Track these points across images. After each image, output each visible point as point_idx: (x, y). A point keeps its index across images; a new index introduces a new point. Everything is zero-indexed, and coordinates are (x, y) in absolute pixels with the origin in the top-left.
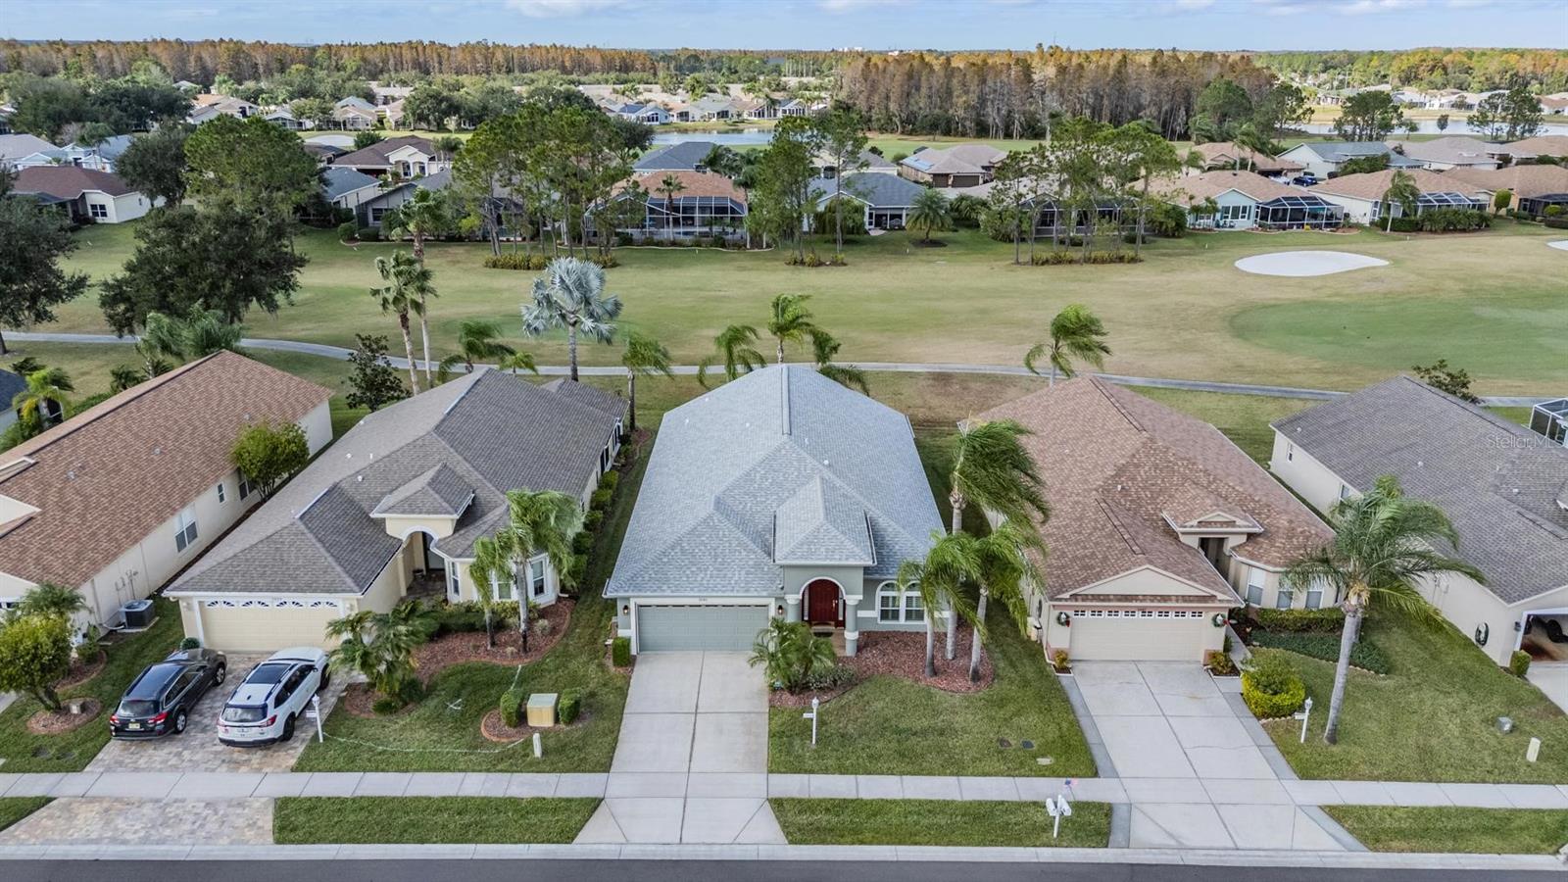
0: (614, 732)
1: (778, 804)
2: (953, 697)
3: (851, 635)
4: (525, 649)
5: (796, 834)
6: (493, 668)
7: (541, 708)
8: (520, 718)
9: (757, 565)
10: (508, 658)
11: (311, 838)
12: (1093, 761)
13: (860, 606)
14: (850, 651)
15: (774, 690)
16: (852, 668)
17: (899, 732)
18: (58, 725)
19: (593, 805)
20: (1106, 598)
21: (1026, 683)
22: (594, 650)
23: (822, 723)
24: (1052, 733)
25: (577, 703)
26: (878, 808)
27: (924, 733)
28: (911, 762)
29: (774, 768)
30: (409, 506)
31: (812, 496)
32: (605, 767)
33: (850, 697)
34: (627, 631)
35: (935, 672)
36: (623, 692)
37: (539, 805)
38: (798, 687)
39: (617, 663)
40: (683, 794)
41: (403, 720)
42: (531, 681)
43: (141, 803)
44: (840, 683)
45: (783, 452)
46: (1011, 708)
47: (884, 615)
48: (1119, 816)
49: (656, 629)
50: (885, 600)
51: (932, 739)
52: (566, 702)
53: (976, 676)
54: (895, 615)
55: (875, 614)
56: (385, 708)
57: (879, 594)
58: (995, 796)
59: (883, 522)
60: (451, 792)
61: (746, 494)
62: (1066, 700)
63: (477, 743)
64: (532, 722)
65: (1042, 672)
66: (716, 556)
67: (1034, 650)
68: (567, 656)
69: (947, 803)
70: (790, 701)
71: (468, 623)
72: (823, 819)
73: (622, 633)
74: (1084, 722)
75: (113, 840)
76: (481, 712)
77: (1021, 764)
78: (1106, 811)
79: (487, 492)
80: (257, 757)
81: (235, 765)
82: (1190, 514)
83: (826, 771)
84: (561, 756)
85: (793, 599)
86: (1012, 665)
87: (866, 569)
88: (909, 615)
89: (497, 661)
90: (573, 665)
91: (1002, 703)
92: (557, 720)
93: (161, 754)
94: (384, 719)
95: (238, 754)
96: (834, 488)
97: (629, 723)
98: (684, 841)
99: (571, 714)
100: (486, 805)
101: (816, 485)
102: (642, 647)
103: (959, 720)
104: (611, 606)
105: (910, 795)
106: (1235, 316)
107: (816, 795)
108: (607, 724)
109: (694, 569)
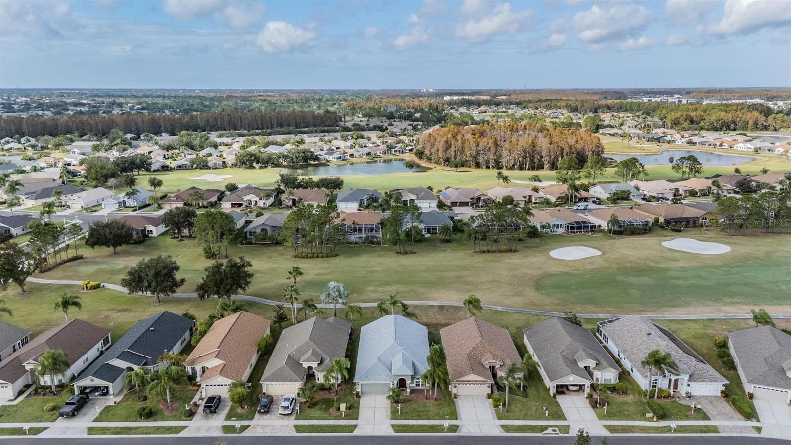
0: (358, 412)
1: (392, 426)
2: (430, 404)
3: (408, 390)
4: (336, 394)
5: (396, 431)
6: (330, 398)
7: (343, 407)
8: (338, 409)
10: (333, 396)
11: (303, 432)
12: (457, 417)
13: (410, 383)
14: (408, 394)
15: (392, 403)
16: (409, 398)
17: (417, 411)
18: (243, 411)
19: (356, 426)
20: (464, 381)
21: (446, 401)
22: (352, 394)
23: (401, 410)
24: (450, 411)
25: (350, 406)
26: (413, 426)
27: (423, 411)
28: (419, 417)
29: (392, 419)
30: (308, 360)
31: (400, 357)
32: (357, 419)
33: (408, 404)
34: (359, 390)
35: (427, 399)
36: (359, 404)
37: (345, 426)
38: (396, 402)
39: (357, 397)
40: (373, 424)
41: (313, 410)
42: (339, 401)
43: (268, 426)
44: (407, 401)
45: (393, 345)
46: (442, 406)
47: (417, 385)
48: (460, 427)
49: (365, 389)
50: (416, 382)
51: (424, 413)
52: (348, 405)
53: (436, 399)
54: (419, 385)
55: (414, 385)
56: (309, 407)
57: (415, 380)
58: (436, 424)
59: (417, 363)
60: (327, 424)
61: (385, 356)
62: (455, 404)
63: (330, 414)
64: (341, 410)
65: (450, 398)
66: (378, 372)
67: (450, 393)
68: (345, 395)
69: (426, 425)
70: (395, 405)
71: (322, 388)
72: (401, 428)
73: (357, 390)
74: (457, 409)
75: (266, 433)
76: (329, 408)
77: (443, 418)
78: (458, 426)
79: (324, 356)
80: (287, 417)
81: (283, 419)
82: (487, 360)
83: (402, 419)
84: (348, 417)
85: (396, 382)
86: (444, 397)
87: (412, 375)
88: (422, 385)
89: (330, 397)
90: (347, 397)
91: (441, 405)
92: (346, 409)
93: (267, 417)
94: (310, 410)
95: (282, 416)
96: (405, 355)
97: (361, 410)
98: (374, 432)
99: (349, 408)
100: (335, 426)
101: (401, 354)
102: (362, 394)
103: (430, 409)
104: (355, 384)
105: (419, 424)
106: (539, 280)
107: (400, 424)
108: (356, 410)
109: (373, 375)
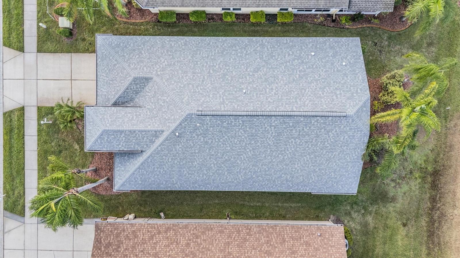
9: (108, 99)
40: (25, 78)
45: (179, 111)
61: (155, 92)
66: (112, 80)
98: (4, 80)
109: (107, 71)
